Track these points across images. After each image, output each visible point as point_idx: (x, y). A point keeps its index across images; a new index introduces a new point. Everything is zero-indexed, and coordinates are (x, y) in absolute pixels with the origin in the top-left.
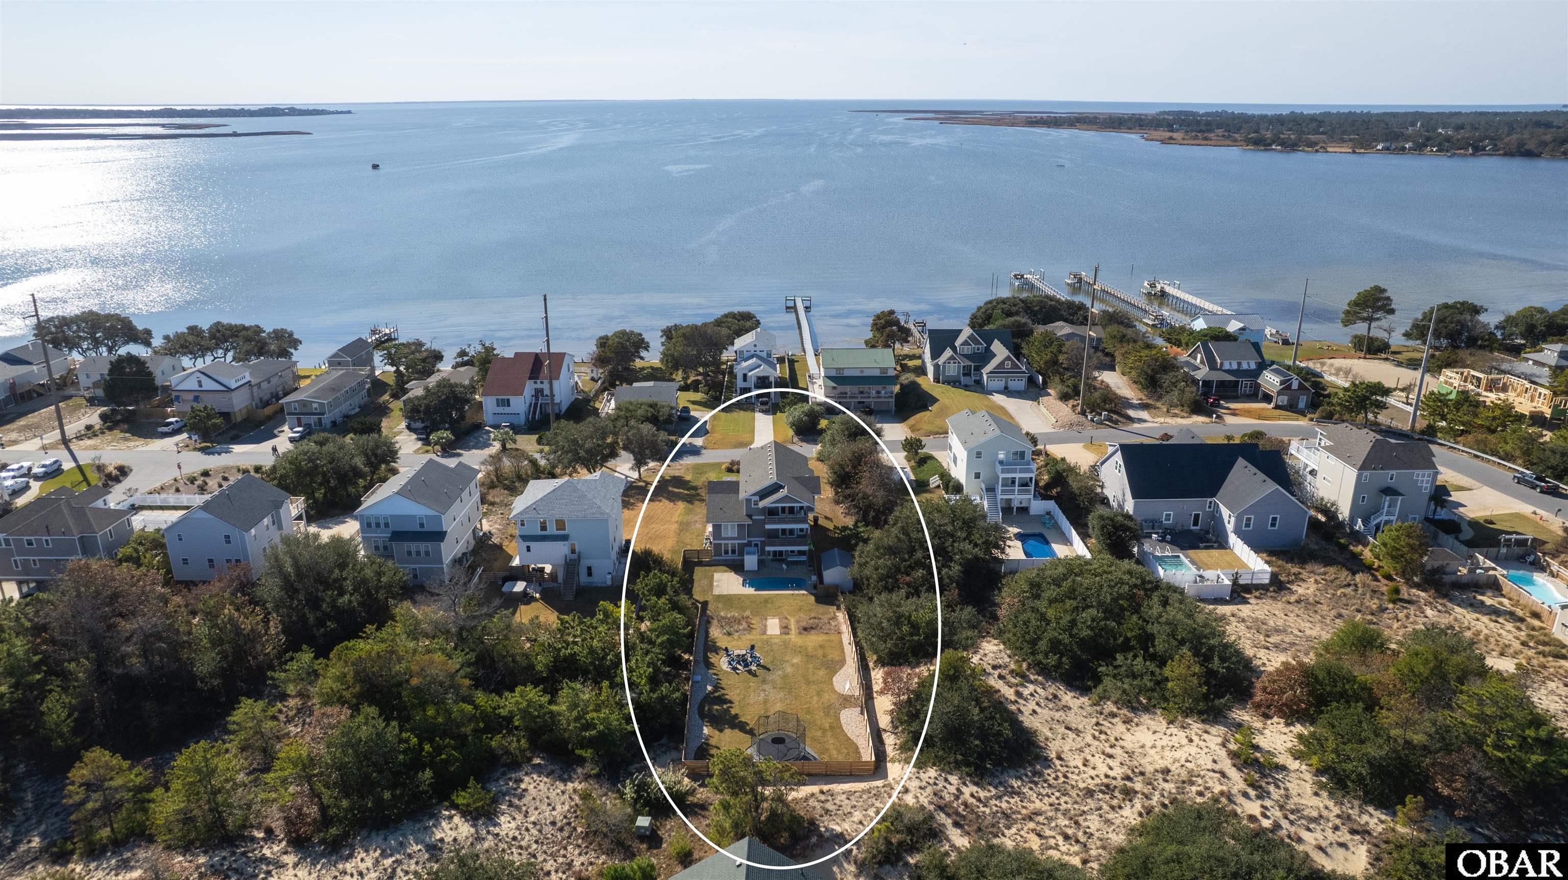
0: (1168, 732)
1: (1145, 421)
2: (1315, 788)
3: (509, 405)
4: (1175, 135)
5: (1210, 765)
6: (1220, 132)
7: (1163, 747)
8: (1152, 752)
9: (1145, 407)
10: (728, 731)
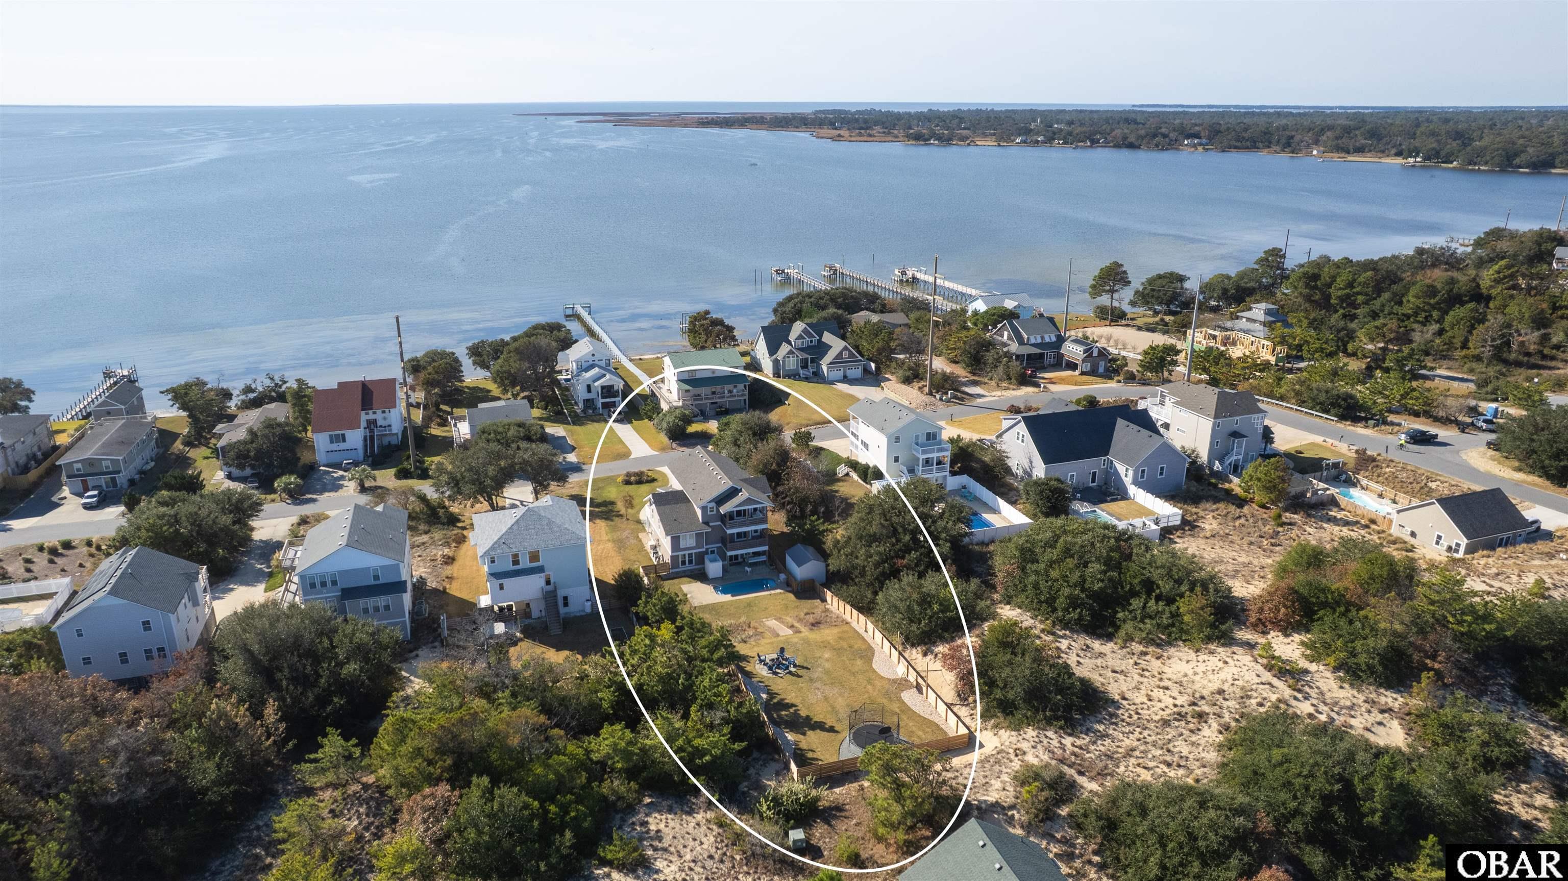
0: (1200, 658)
1: (983, 396)
2: (1339, 683)
3: (344, 440)
4: (842, 132)
5: (1257, 680)
6: (878, 128)
7: (1204, 673)
8: (1197, 678)
9: (975, 383)
10: (810, 733)
